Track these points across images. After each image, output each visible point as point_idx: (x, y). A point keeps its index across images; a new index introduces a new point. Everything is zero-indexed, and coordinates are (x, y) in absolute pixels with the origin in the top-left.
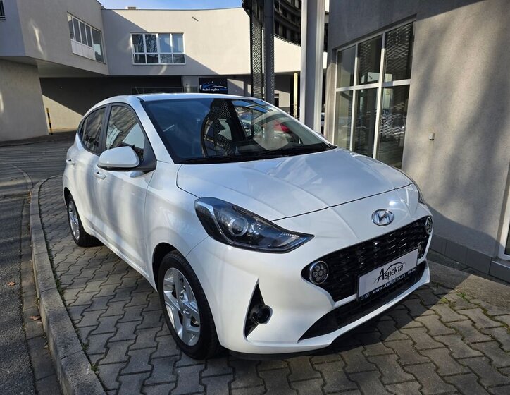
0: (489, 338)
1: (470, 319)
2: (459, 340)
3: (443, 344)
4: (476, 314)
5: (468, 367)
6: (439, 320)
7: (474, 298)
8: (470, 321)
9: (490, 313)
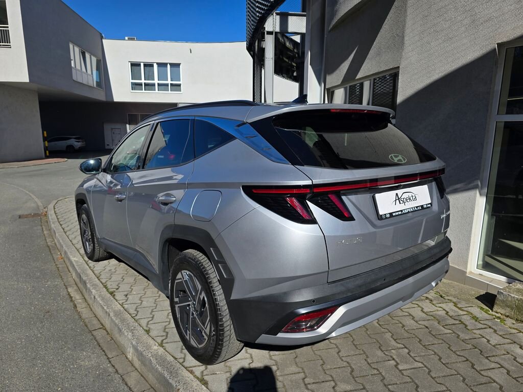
0: (457, 322)
1: (444, 310)
2: (436, 323)
3: (425, 326)
4: (449, 307)
5: (442, 340)
6: (422, 310)
7: (448, 296)
8: (444, 311)
9: (459, 306)
